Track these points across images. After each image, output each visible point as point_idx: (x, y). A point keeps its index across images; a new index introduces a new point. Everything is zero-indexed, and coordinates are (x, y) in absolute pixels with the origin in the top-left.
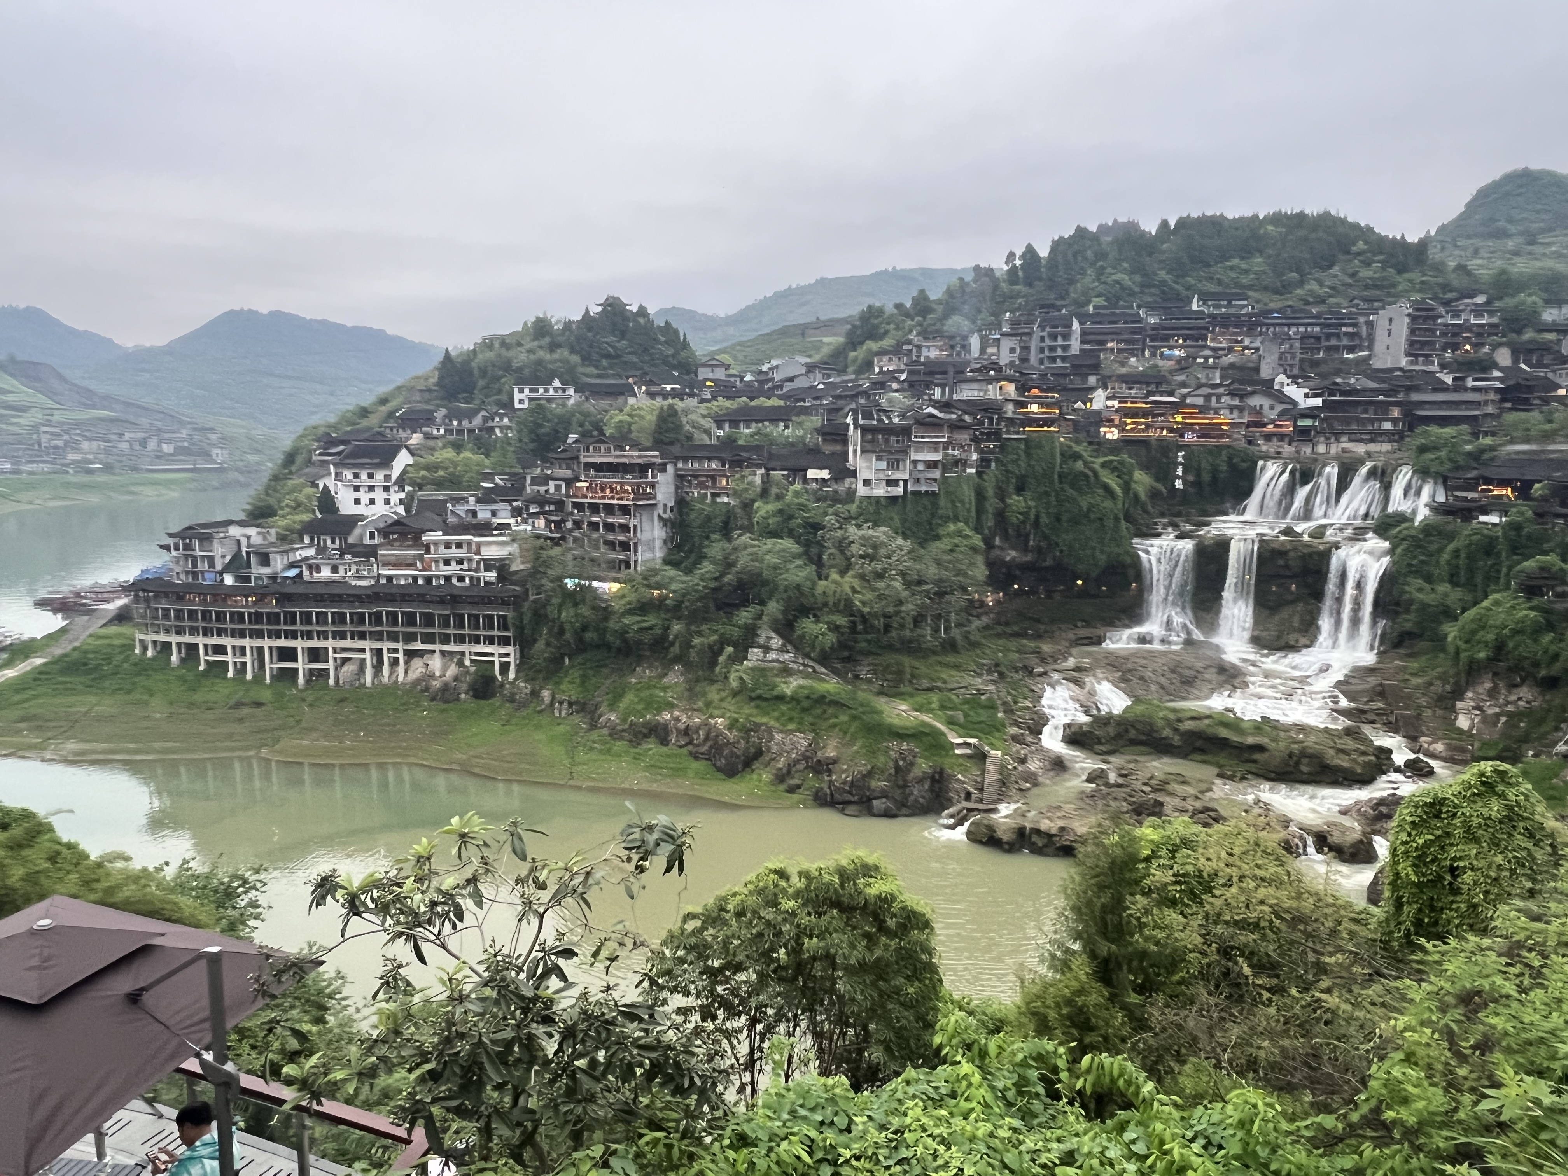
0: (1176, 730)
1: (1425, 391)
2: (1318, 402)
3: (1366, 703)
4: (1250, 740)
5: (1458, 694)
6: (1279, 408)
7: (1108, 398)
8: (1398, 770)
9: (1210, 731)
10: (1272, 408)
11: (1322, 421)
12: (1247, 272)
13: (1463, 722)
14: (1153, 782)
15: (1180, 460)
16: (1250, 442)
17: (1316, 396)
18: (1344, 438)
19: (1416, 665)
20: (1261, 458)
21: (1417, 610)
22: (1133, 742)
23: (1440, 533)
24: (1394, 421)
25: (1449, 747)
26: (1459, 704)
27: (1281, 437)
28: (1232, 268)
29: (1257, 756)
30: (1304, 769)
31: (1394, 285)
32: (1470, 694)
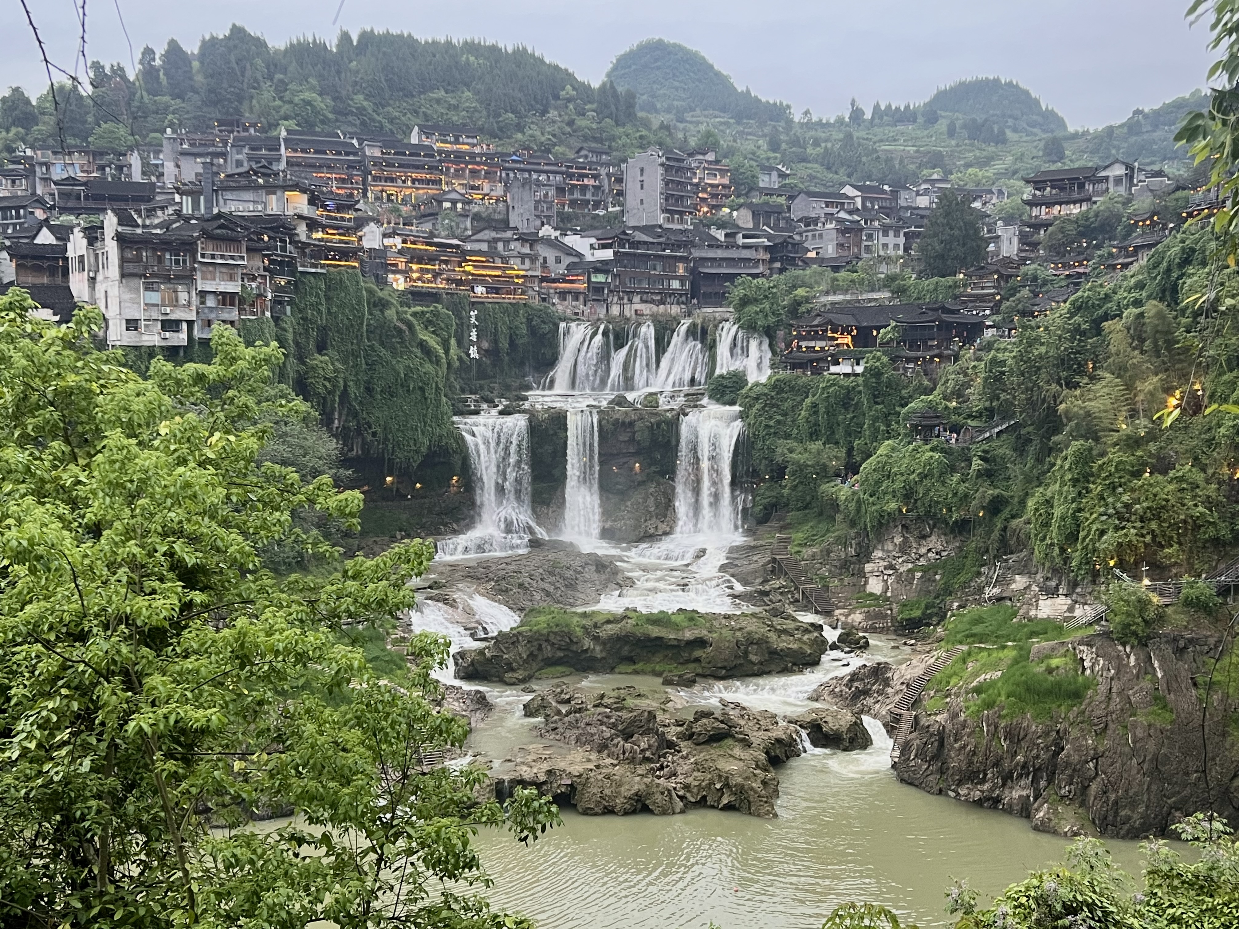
0: (596, 638)
1: (700, 247)
2: (608, 254)
3: (762, 584)
4: (688, 635)
5: (864, 555)
6: (567, 260)
7: (385, 236)
8: (834, 647)
9: (639, 632)
10: (558, 261)
11: (615, 276)
12: (456, 108)
13: (875, 586)
14: (606, 701)
15: (473, 320)
16: (544, 300)
17: (604, 247)
18: (636, 299)
19: (800, 535)
20: (561, 320)
21: (793, 473)
22: (551, 662)
23: (792, 389)
24: (682, 279)
25: (868, 616)
26: (868, 567)
27: (576, 295)
28: (438, 101)
29: (698, 653)
30: (754, 658)
31: (613, 138)
32: (878, 554)
